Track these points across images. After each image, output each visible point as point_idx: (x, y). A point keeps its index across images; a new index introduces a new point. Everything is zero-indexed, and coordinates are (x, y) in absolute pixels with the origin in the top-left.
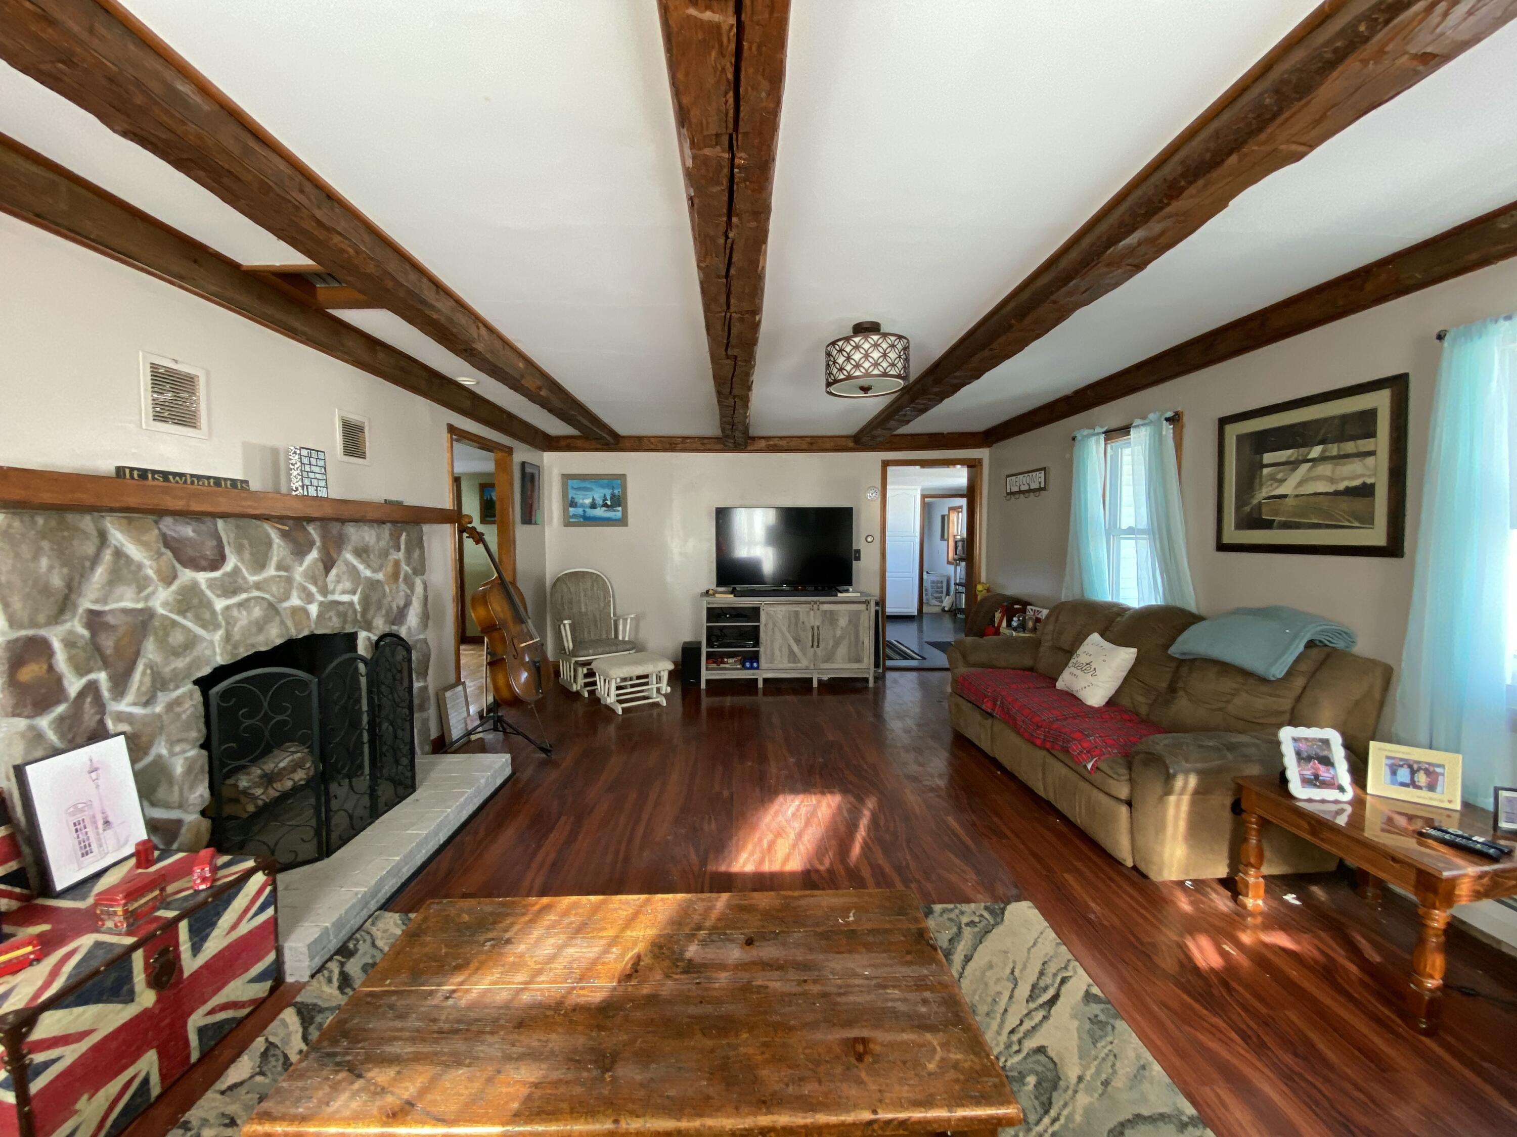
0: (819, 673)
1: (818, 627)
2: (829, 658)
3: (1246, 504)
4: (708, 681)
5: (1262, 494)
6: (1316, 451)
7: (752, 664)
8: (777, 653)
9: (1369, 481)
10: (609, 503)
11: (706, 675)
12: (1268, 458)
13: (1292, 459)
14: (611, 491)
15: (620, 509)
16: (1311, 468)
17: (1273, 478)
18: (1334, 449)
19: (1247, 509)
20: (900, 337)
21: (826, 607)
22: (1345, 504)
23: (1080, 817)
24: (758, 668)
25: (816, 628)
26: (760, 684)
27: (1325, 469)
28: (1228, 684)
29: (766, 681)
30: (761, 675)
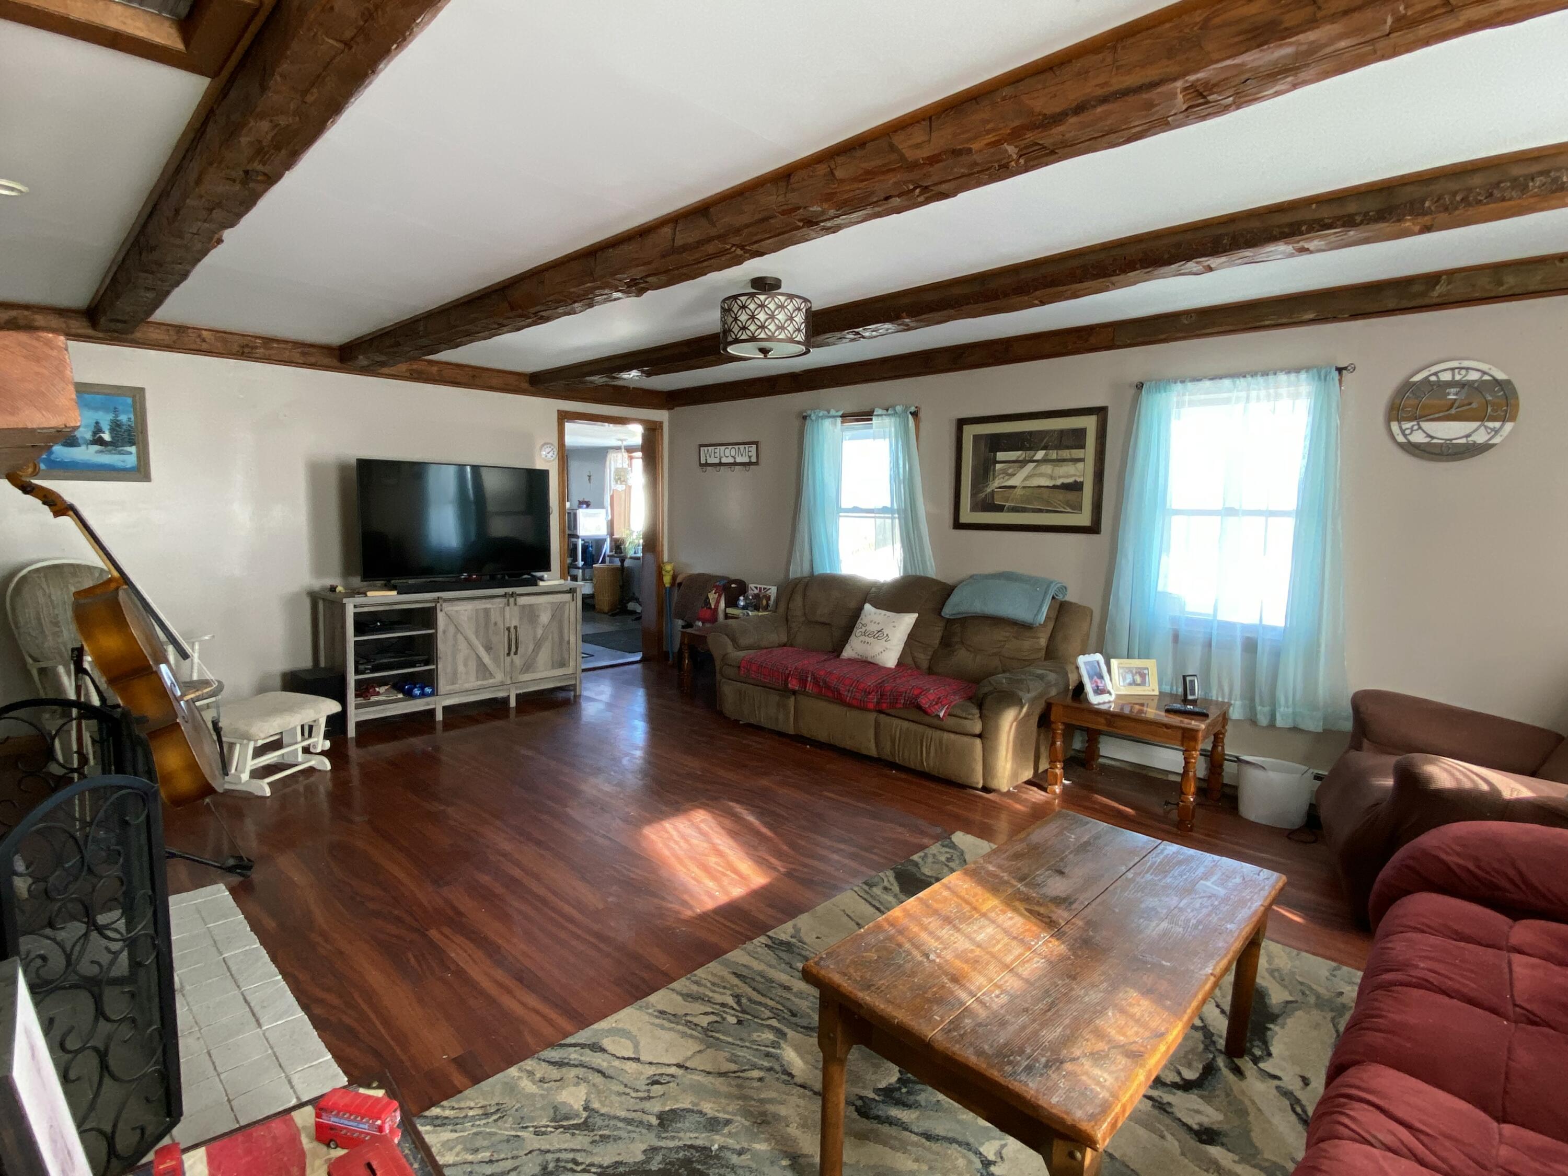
0: (517, 688)
1: (516, 628)
2: (528, 667)
3: (981, 491)
4: (359, 725)
5: (996, 484)
6: (1040, 455)
7: (422, 689)
8: (461, 668)
9: (1079, 480)
10: (107, 437)
11: (356, 715)
12: (1001, 456)
13: (1021, 459)
14: (111, 416)
15: (133, 449)
16: (1035, 467)
17: (1004, 472)
18: (1053, 454)
19: (982, 495)
20: (806, 300)
21: (522, 601)
22: (1061, 496)
23: (929, 763)
24: (432, 694)
25: (512, 630)
26: (439, 716)
27: (1047, 469)
28: (1000, 634)
29: (446, 709)
30: (438, 704)
